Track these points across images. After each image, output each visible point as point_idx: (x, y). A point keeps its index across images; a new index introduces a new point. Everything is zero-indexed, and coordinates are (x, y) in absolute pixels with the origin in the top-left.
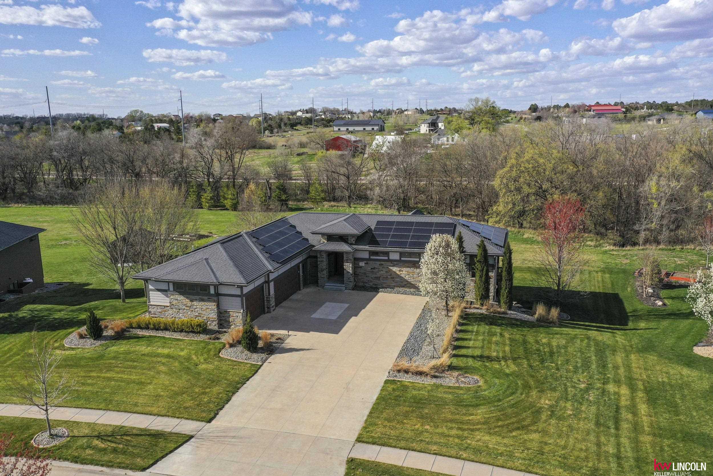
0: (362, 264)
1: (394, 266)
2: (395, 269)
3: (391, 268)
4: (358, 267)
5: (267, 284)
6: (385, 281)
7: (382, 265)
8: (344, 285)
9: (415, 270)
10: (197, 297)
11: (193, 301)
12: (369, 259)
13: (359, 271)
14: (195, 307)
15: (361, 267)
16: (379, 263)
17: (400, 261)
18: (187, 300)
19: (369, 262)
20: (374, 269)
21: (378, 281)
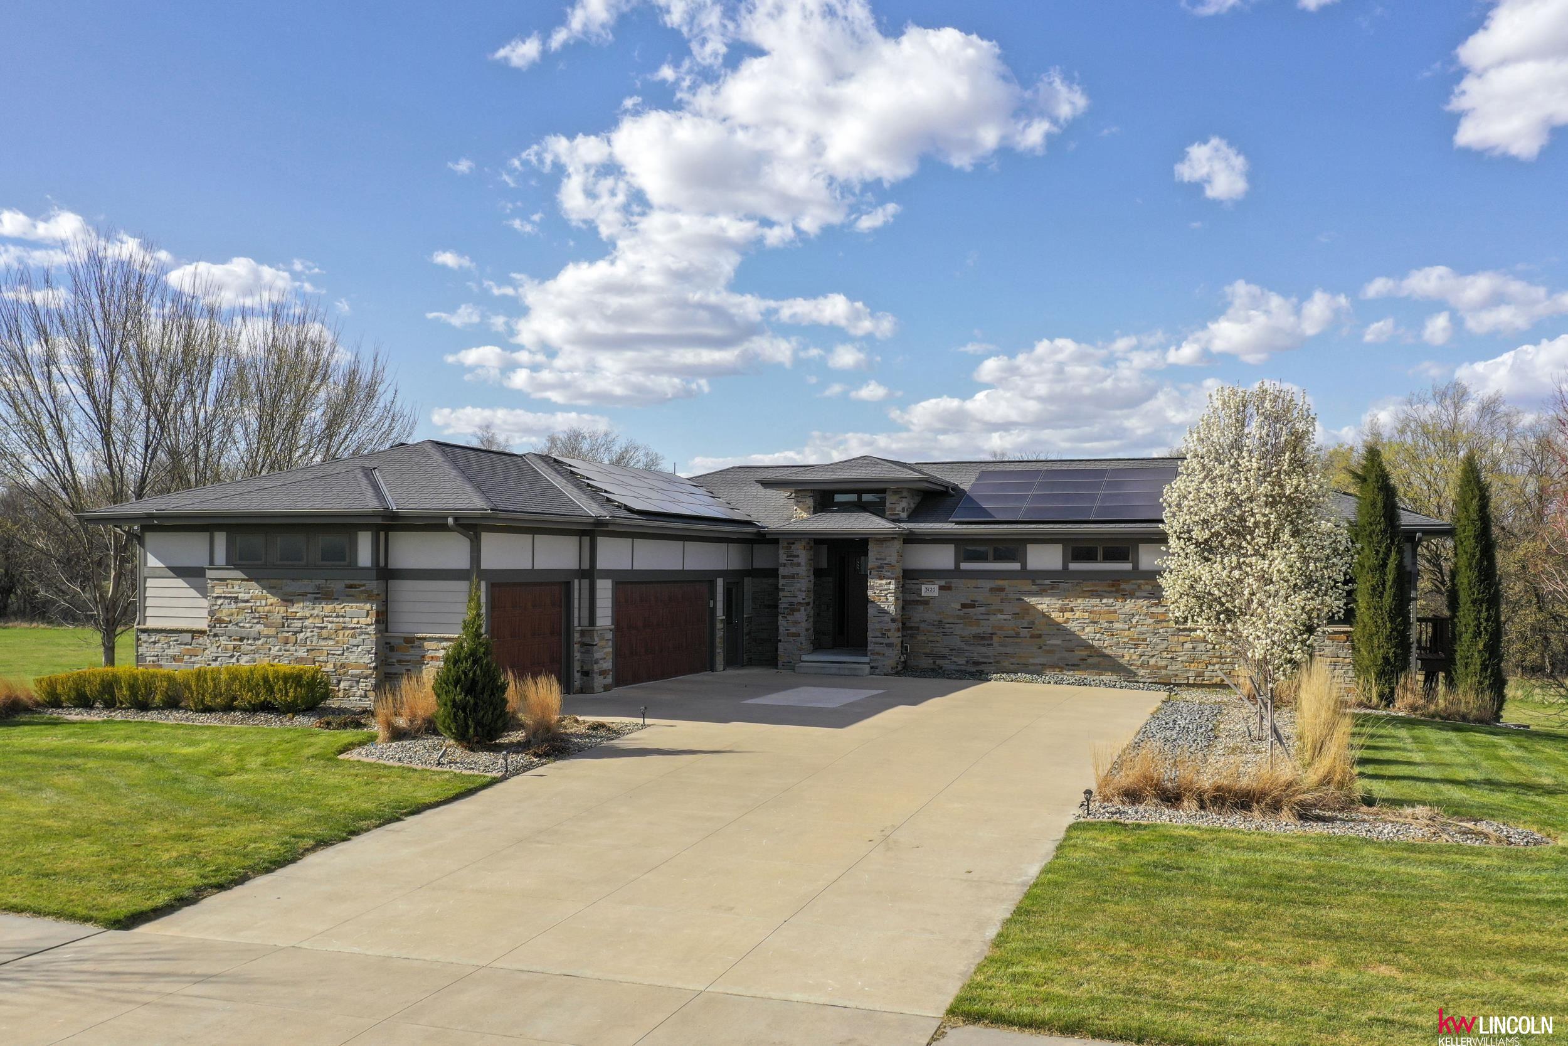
0: (930, 590)
1: (1041, 593)
2: (1045, 604)
3: (1032, 600)
4: (917, 602)
5: (586, 583)
6: (1009, 650)
7: (1002, 589)
8: (866, 659)
9: (1118, 605)
10: (309, 585)
11: (292, 602)
12: (957, 573)
13: (918, 614)
14: (298, 624)
15: (926, 602)
16: (988, 584)
17: (1063, 575)
18: (273, 600)
19: (955, 582)
20: (973, 606)
21: (984, 650)
